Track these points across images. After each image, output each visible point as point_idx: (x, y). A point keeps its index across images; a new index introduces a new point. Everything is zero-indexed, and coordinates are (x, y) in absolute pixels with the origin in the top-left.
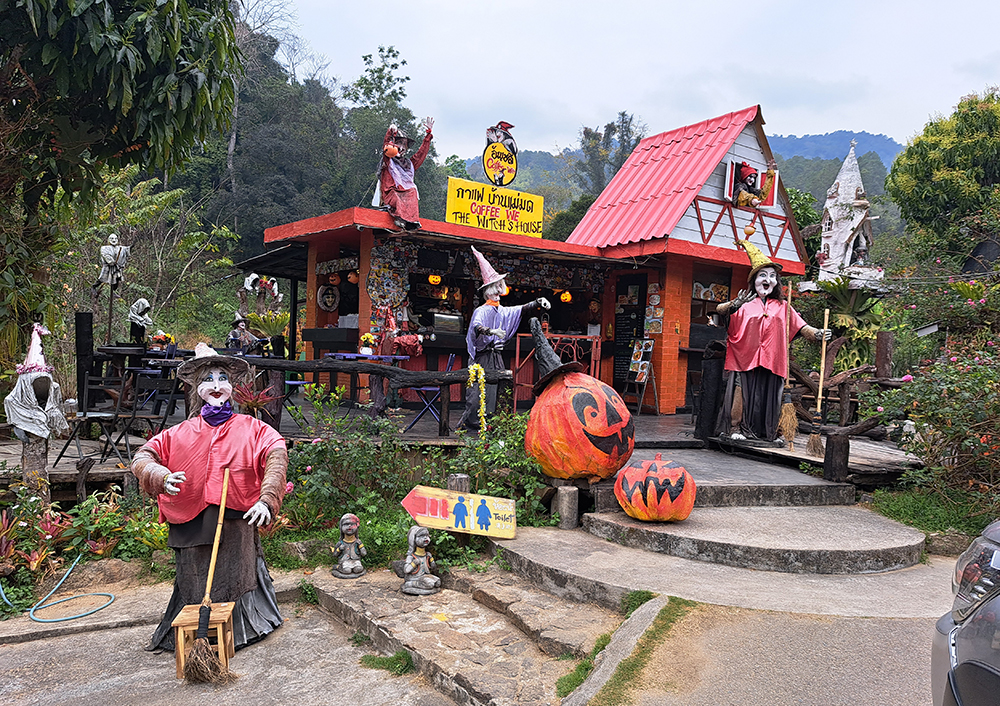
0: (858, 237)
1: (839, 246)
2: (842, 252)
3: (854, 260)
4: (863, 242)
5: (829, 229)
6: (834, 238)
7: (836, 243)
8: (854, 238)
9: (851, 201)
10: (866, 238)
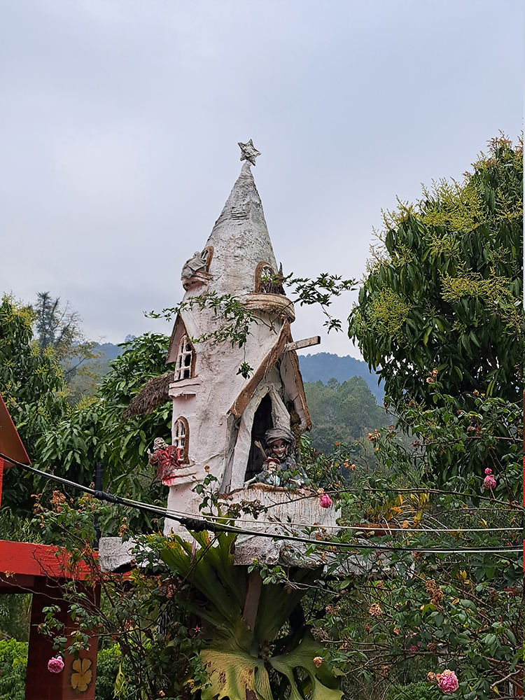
0: (267, 403)
1: (214, 424)
2: (223, 444)
3: (254, 468)
4: (283, 417)
5: (187, 374)
6: (200, 402)
7: (206, 417)
8: (255, 403)
9: (242, 296)
10: (290, 406)
